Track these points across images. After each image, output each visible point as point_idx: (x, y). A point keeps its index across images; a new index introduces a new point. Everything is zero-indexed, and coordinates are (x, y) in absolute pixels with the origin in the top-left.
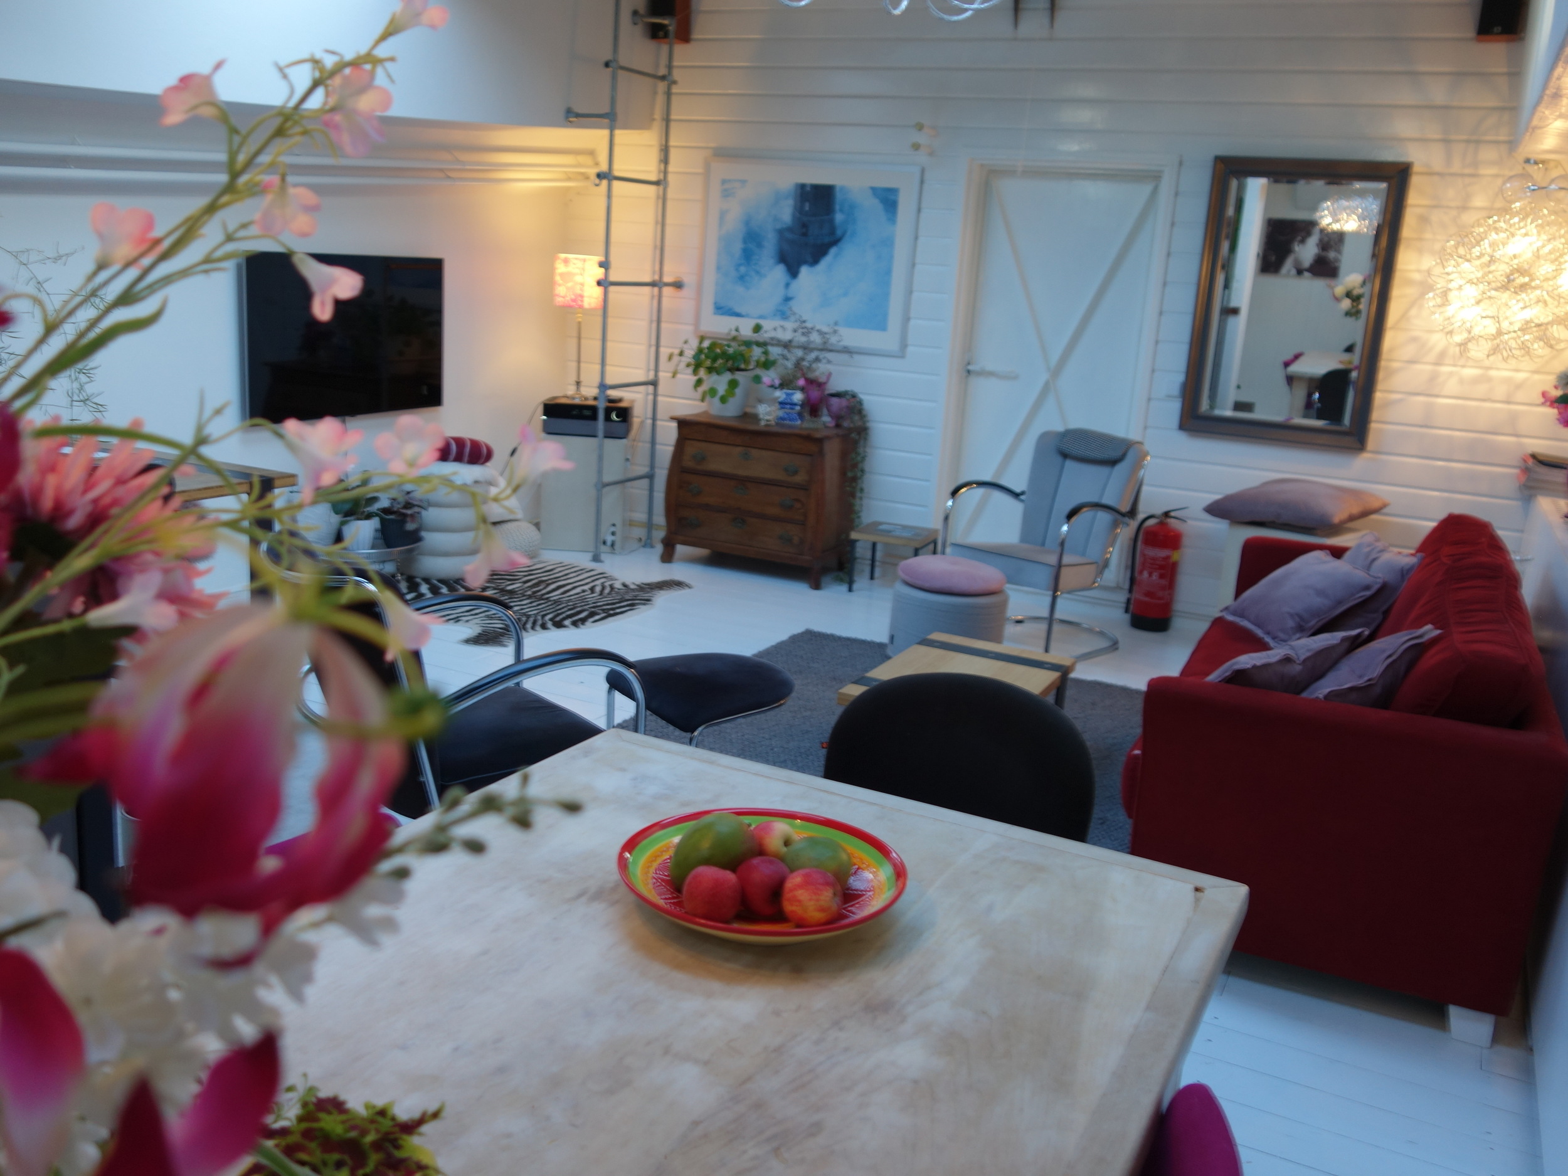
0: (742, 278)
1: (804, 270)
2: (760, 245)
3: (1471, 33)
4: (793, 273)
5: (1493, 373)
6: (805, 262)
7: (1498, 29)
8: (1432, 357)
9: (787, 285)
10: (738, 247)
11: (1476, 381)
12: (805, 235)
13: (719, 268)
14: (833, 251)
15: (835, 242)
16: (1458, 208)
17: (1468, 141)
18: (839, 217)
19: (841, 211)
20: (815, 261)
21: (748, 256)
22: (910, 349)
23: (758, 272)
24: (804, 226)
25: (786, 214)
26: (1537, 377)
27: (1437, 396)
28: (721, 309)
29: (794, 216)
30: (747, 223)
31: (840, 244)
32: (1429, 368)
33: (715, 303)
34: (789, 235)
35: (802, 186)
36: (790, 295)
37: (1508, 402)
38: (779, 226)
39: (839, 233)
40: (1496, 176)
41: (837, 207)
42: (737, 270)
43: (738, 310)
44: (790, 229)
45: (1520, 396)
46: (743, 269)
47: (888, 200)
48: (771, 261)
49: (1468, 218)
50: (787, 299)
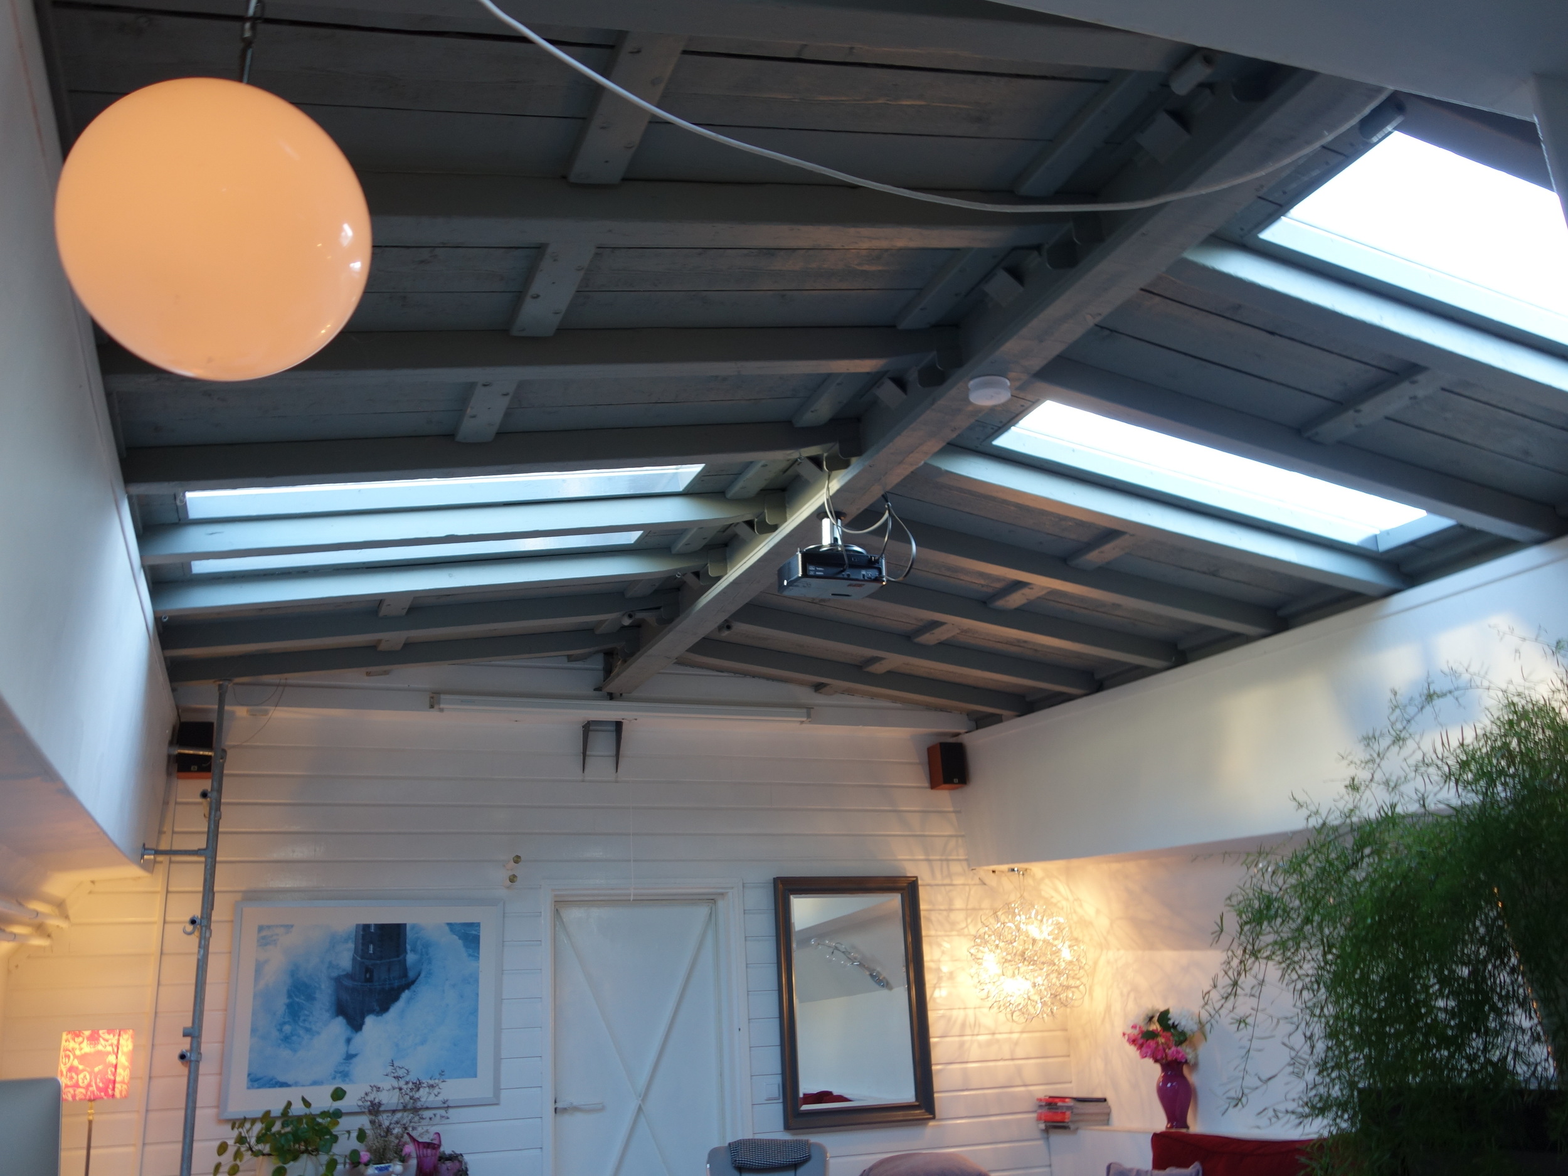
0: (287, 1039)
1: (370, 1020)
2: (311, 998)
3: (927, 784)
4: (356, 1025)
5: (998, 1036)
6: (371, 1011)
7: (956, 780)
8: (956, 1030)
9: (348, 1041)
10: (281, 1002)
11: (989, 1044)
12: (370, 980)
13: (254, 1031)
14: (405, 995)
15: (408, 985)
16: (945, 910)
17: (941, 860)
18: (411, 958)
19: (414, 950)
20: (384, 1008)
21: (294, 1012)
22: (504, 1094)
23: (308, 1030)
24: (368, 970)
25: (345, 960)
26: (1025, 1035)
27: (967, 1062)
28: (257, 1081)
29: (354, 959)
30: (293, 974)
31: (413, 987)
32: (957, 1039)
33: (249, 1075)
34: (348, 983)
35: (366, 927)
36: (352, 1051)
37: (1013, 1059)
38: (335, 974)
39: (411, 974)
40: (964, 885)
41: (408, 947)
42: (280, 1030)
43: (281, 1079)
44: (349, 976)
45: (1020, 1053)
46: (287, 1028)
47: (469, 936)
48: (326, 1015)
49: (954, 916)
50: (350, 1057)
